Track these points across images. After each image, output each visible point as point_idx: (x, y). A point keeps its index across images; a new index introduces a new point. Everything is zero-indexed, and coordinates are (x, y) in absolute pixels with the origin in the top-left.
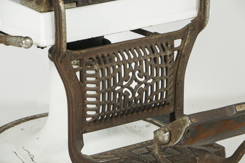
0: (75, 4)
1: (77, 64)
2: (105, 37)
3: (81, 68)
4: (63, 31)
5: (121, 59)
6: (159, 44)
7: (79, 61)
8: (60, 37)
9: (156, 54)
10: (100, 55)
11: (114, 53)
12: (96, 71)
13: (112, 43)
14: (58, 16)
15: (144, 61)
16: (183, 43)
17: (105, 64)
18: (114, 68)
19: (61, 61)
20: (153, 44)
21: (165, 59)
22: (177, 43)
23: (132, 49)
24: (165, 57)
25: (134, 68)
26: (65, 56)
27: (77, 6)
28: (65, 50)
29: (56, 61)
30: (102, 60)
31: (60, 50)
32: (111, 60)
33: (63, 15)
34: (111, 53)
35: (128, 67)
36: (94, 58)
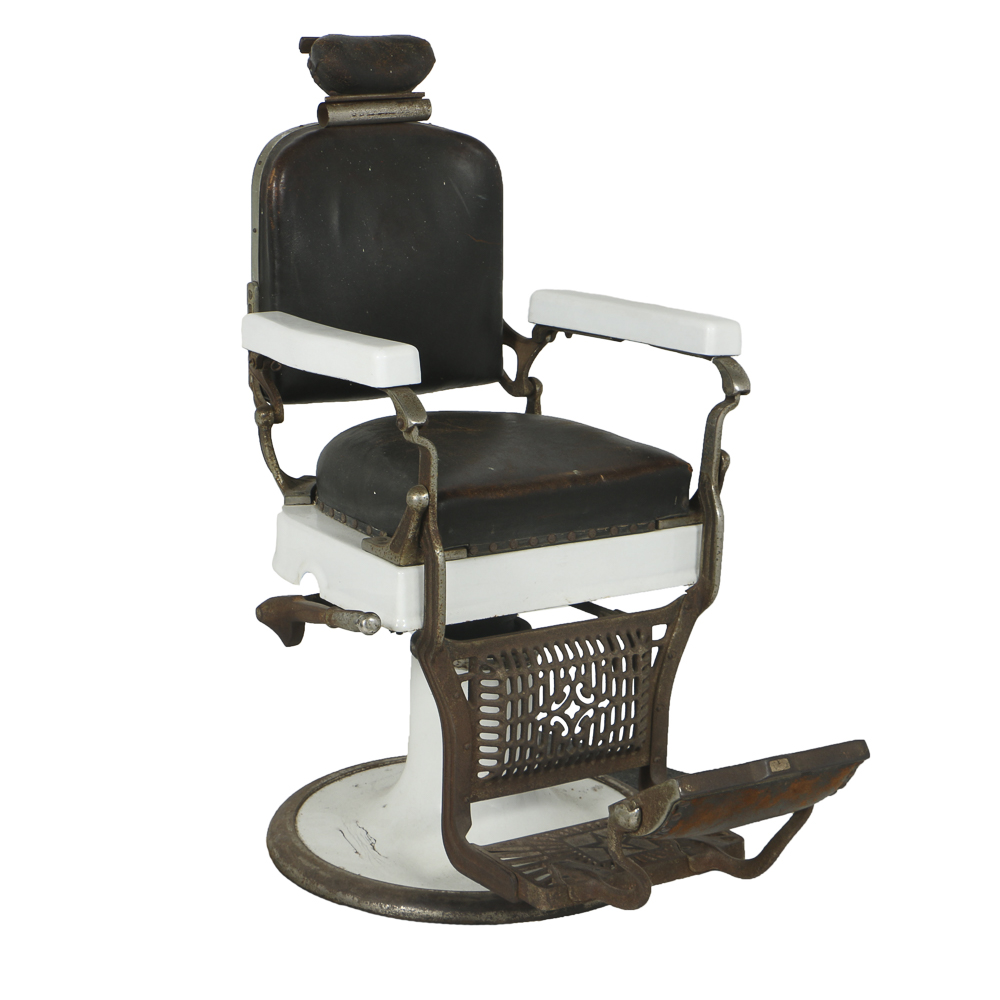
0: (465, 551)
1: (464, 667)
2: (521, 616)
3: (472, 674)
4: (440, 602)
5: (550, 659)
6: (624, 633)
7: (467, 660)
8: (433, 615)
9: (616, 651)
10: (509, 652)
11: (536, 648)
12: (500, 682)
13: (533, 627)
14: (431, 573)
15: (593, 665)
16: (669, 632)
17: (518, 667)
18: (535, 676)
19: (433, 661)
20: (612, 633)
21: (634, 663)
22: (659, 632)
23: (572, 640)
24: (635, 658)
25: (573, 679)
26: (441, 650)
27: (468, 557)
28: (441, 639)
29: (423, 660)
30: (513, 662)
31: (432, 638)
32: (532, 660)
33: (440, 572)
34: (530, 648)
35: (562, 675)
36: (498, 655)
